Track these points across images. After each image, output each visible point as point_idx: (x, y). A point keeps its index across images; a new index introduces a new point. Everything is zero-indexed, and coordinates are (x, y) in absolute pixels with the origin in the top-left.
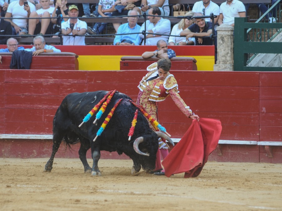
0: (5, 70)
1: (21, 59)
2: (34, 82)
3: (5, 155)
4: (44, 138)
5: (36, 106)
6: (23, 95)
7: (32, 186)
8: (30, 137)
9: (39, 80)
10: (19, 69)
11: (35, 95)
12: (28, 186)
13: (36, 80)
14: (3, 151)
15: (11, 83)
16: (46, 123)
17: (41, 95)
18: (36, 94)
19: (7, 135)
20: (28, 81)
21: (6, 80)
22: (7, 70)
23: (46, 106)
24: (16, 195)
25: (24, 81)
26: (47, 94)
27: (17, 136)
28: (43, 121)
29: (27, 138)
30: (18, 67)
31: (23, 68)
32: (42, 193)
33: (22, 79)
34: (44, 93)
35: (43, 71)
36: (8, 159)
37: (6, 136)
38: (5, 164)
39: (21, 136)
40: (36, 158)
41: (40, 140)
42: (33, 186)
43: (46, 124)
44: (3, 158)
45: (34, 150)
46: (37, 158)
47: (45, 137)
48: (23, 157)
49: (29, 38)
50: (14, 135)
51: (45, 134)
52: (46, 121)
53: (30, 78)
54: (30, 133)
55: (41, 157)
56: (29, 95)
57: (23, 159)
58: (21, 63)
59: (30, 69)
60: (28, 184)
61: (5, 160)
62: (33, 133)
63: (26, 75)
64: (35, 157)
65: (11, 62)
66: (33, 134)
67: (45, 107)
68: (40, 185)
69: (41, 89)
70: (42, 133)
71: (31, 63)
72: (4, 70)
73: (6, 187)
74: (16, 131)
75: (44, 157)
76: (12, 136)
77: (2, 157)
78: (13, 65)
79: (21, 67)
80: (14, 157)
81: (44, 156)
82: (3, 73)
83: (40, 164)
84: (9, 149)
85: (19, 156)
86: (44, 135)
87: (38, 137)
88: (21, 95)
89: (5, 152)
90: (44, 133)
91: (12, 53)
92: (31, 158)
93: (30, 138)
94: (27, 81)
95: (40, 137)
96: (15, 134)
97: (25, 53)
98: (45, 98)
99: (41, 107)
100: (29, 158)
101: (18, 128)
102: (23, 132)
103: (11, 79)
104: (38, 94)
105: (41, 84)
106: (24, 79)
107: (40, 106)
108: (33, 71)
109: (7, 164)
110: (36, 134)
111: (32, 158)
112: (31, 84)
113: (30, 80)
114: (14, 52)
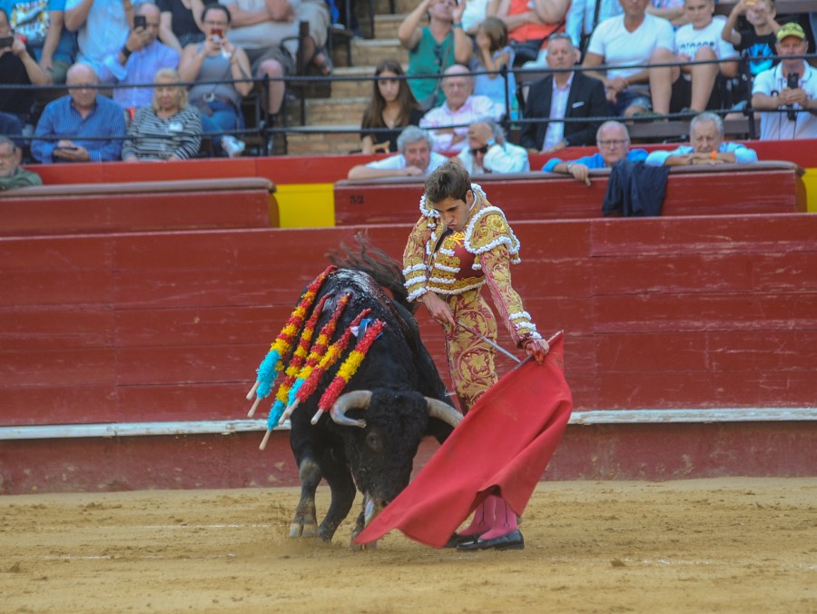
0: (592, 220)
1: (634, 186)
2: (675, 252)
3: (600, 474)
4: (714, 419)
5: (683, 323)
6: (646, 293)
7: (687, 562)
8: (670, 417)
9: (692, 246)
10: (629, 215)
11: (679, 292)
12: (674, 562)
13: (682, 248)
14: (594, 459)
15: (608, 260)
16: (717, 373)
17: (698, 290)
18: (683, 289)
19: (603, 412)
20: (658, 250)
21: (593, 251)
22: (598, 220)
23: (713, 324)
24: (642, 588)
25: (648, 251)
26: (715, 286)
27: (632, 416)
28: (708, 367)
29: (661, 420)
30: (626, 211)
31: (640, 213)
32: (717, 582)
33: (641, 246)
34: (708, 285)
35: (701, 220)
36: (608, 482)
37: (600, 415)
38: (603, 497)
39: (646, 416)
40: (690, 478)
41: (701, 424)
42: (691, 563)
43: (717, 376)
44: (594, 482)
45: (684, 456)
46: (697, 477)
47: (716, 415)
48: (653, 476)
49: (655, 123)
50: (624, 412)
51: (716, 407)
52: (715, 369)
53: (664, 242)
54: (671, 404)
55: (705, 476)
56: (664, 291)
57: (652, 484)
58: (635, 197)
59: (660, 215)
60: (675, 555)
61: (600, 486)
62: (679, 403)
63: (652, 235)
64: (690, 476)
65: (607, 196)
66: (681, 408)
67: (712, 327)
68: (709, 557)
69: (699, 272)
70: (705, 404)
71: (664, 198)
72: (588, 220)
73: (610, 565)
74: (629, 399)
75: (714, 476)
76: (618, 416)
77: (593, 479)
78: (612, 203)
79: (634, 209)
80: (626, 478)
81: (716, 471)
82: (586, 230)
83: (706, 497)
84: (612, 452)
85: (643, 473)
86: (712, 410)
87: (695, 416)
88: (640, 293)
89: (599, 462)
90: (712, 405)
91: (609, 170)
92: (675, 479)
93: (672, 420)
94: (654, 250)
95: (701, 415)
96: (628, 409)
97: (644, 168)
98: (712, 299)
99: (698, 328)
100: (670, 479)
101: (636, 391)
102: (650, 403)
103: (610, 246)
104: (690, 289)
105: (696, 259)
106: (646, 247)
107: (697, 324)
108: (672, 221)
109: (609, 497)
110: (689, 408)
111: (680, 478)
112: (668, 260)
113: (663, 246)
114: (614, 169)
